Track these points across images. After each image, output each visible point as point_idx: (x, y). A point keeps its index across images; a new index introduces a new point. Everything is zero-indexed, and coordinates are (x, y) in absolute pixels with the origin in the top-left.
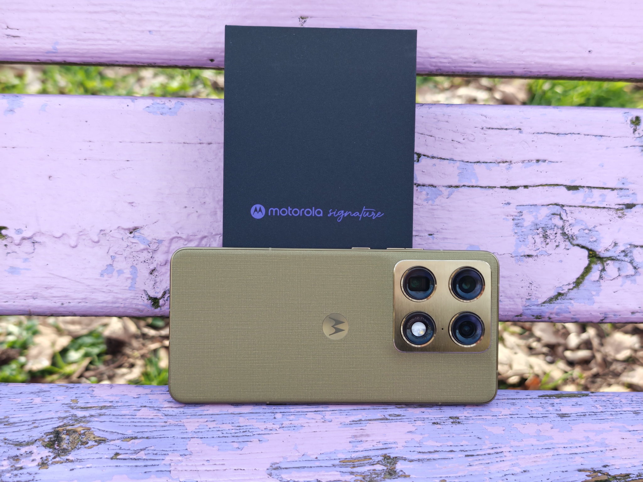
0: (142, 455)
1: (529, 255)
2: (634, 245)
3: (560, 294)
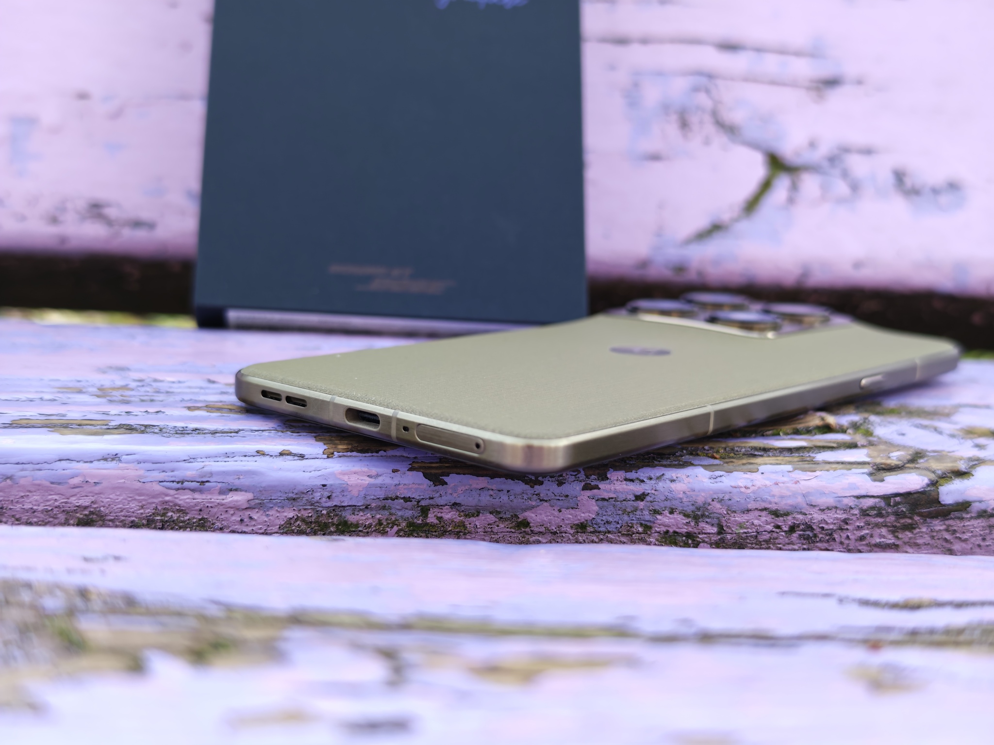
1: (655, 157)
2: (846, 150)
3: (716, 229)
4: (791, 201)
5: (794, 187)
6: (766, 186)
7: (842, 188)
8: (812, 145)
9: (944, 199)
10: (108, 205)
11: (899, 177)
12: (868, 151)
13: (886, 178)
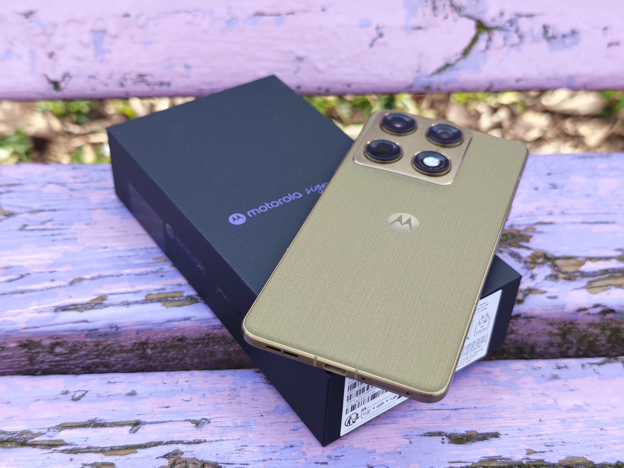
0: (49, 225)
1: (419, 28)
2: (519, 16)
3: (447, 66)
4: (487, 47)
5: (490, 39)
6: (475, 40)
7: (514, 39)
8: (502, 14)
9: (568, 41)
10: (146, 75)
11: (545, 28)
12: (531, 16)
13: (538, 30)
